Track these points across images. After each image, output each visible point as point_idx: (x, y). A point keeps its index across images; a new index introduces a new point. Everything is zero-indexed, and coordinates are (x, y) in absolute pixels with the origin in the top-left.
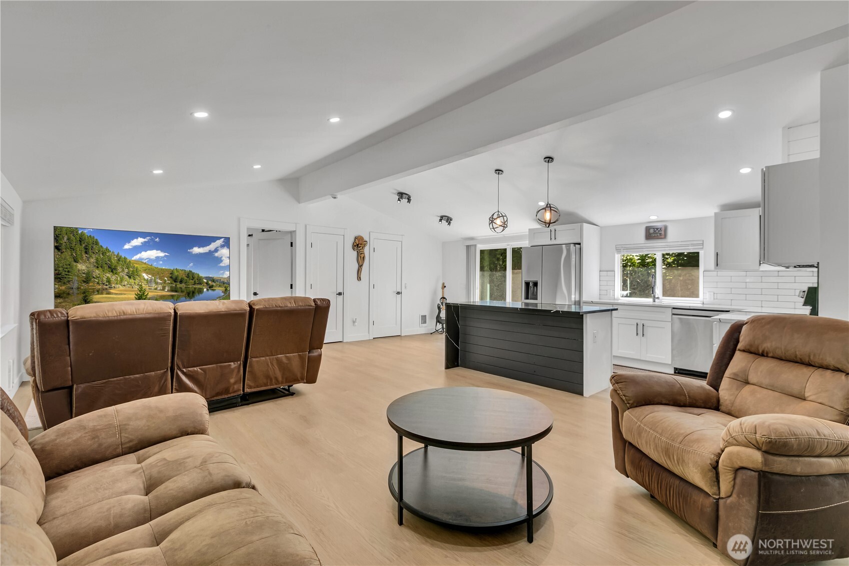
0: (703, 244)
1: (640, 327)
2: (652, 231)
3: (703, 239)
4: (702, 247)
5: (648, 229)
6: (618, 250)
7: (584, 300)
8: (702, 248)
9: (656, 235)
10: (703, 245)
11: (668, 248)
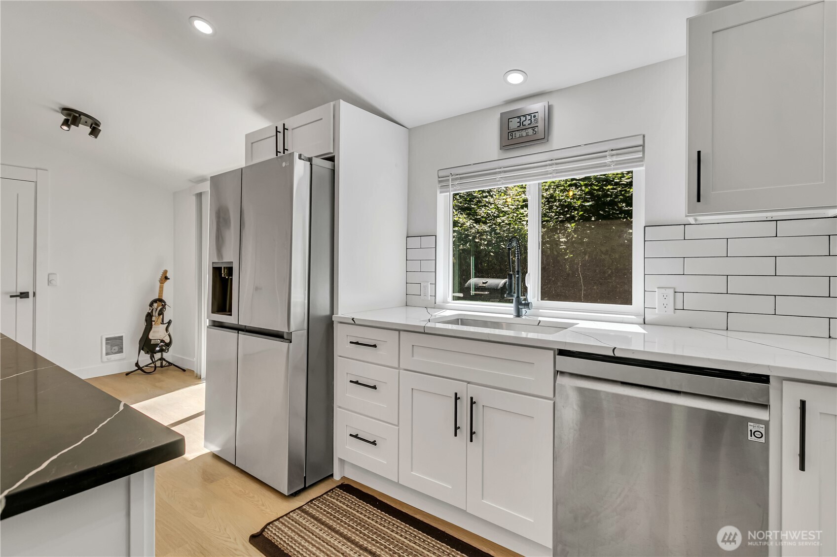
0: (643, 146)
1: (464, 406)
2: (514, 124)
3: (644, 133)
4: (640, 155)
5: (506, 120)
6: (443, 182)
7: (340, 315)
8: (641, 159)
9: (524, 134)
10: (643, 151)
11: (554, 168)
